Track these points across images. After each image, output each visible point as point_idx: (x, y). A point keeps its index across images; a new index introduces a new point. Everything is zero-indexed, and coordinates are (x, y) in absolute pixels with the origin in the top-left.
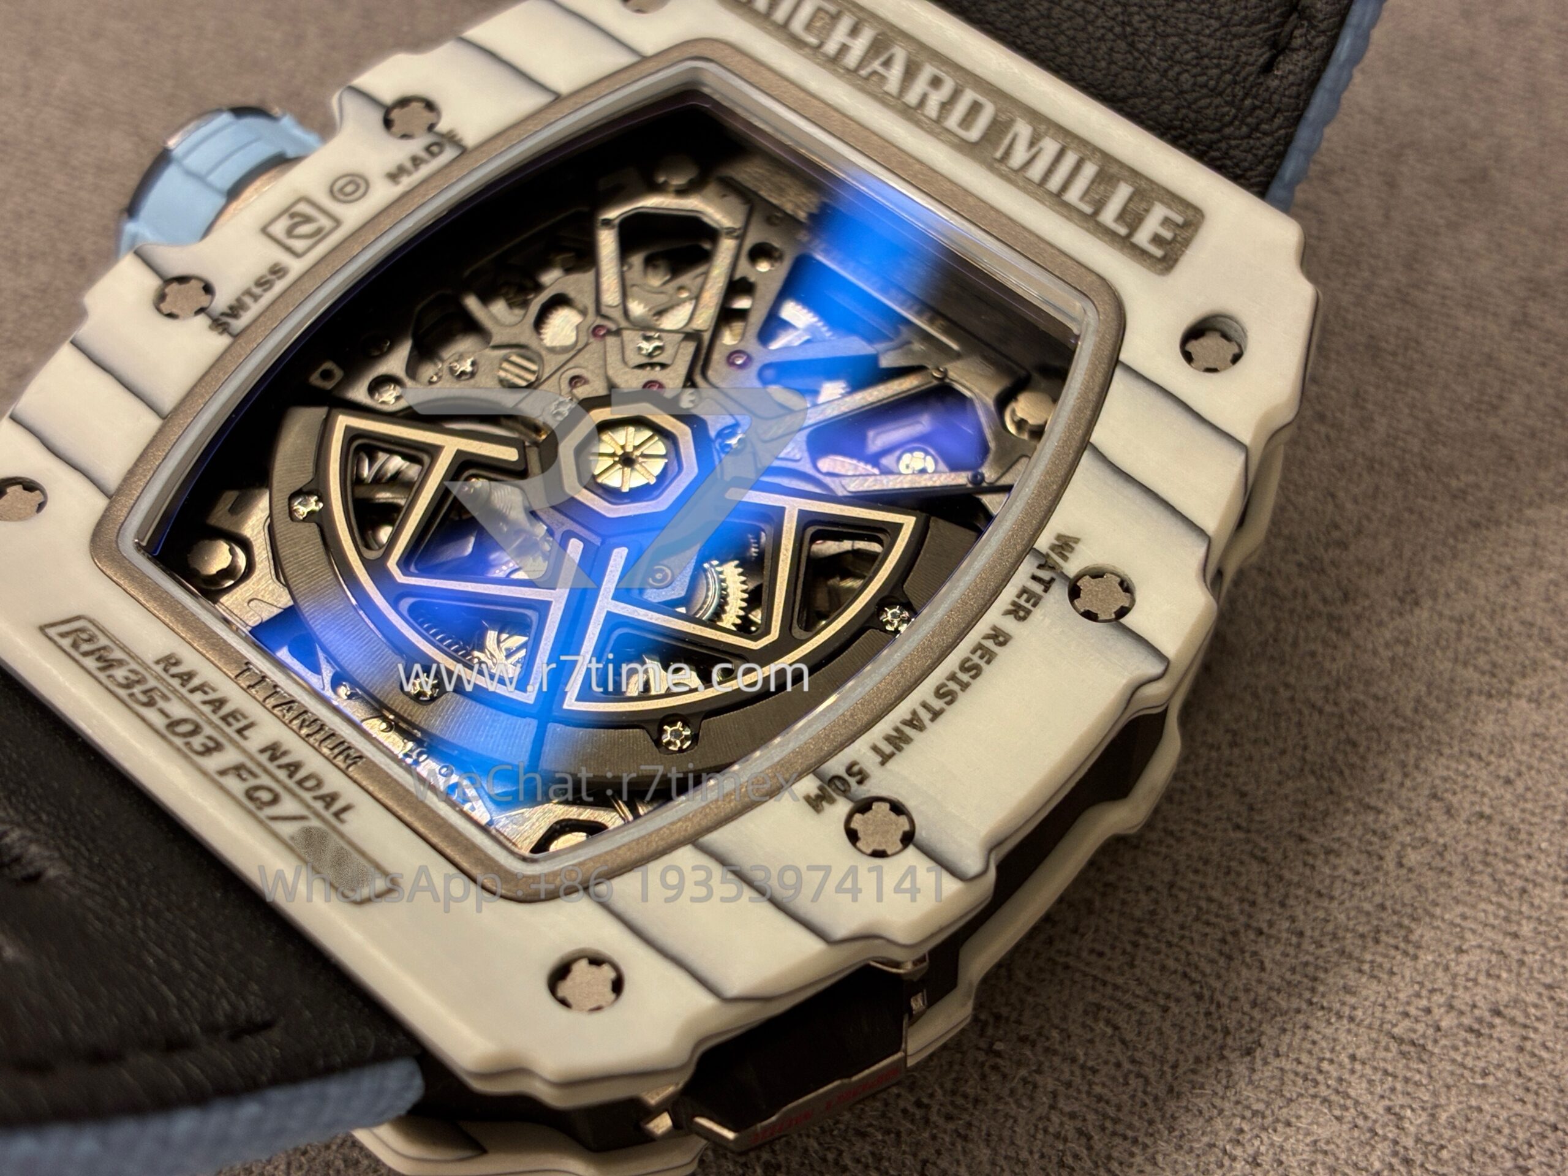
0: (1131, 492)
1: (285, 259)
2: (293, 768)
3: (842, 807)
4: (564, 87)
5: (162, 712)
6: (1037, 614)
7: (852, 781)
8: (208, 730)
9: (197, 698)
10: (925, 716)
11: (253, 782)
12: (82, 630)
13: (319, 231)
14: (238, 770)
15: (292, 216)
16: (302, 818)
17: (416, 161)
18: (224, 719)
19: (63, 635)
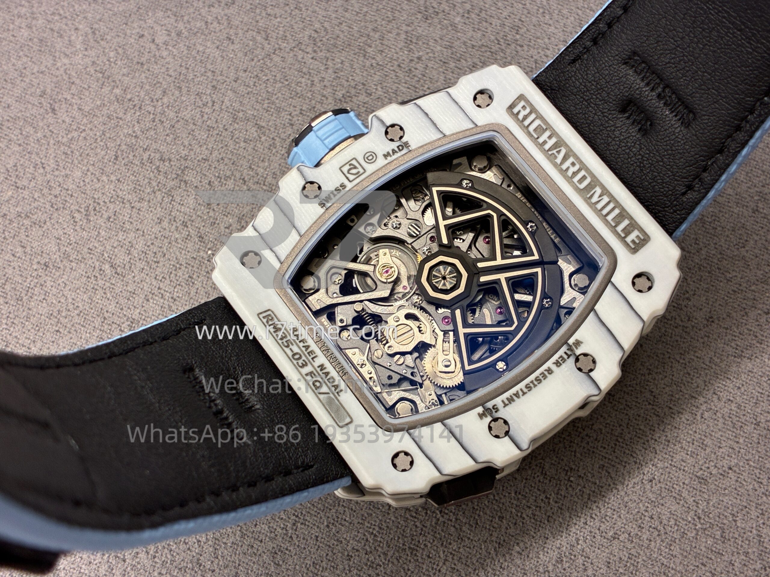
0: (604, 330)
1: (346, 182)
2: (327, 374)
3: (489, 419)
4: (447, 133)
5: (291, 349)
6: (564, 366)
7: (494, 411)
8: (304, 358)
9: (301, 344)
10: (521, 393)
11: (315, 379)
12: (269, 315)
13: (359, 172)
14: (311, 374)
15: (350, 165)
16: (328, 393)
17: (394, 152)
18: (308, 353)
19: (264, 317)
